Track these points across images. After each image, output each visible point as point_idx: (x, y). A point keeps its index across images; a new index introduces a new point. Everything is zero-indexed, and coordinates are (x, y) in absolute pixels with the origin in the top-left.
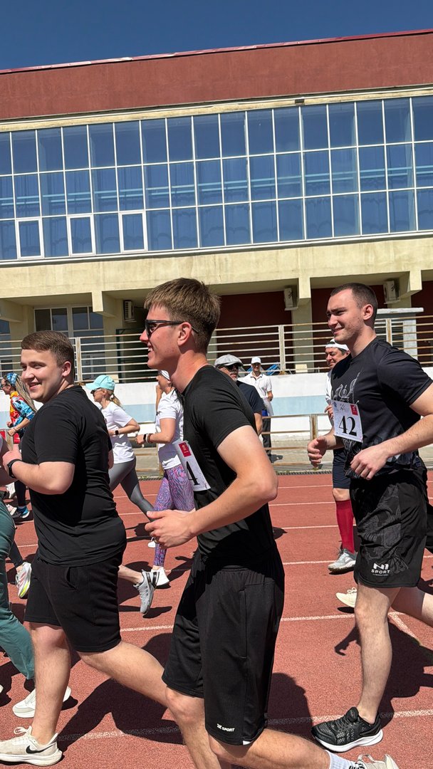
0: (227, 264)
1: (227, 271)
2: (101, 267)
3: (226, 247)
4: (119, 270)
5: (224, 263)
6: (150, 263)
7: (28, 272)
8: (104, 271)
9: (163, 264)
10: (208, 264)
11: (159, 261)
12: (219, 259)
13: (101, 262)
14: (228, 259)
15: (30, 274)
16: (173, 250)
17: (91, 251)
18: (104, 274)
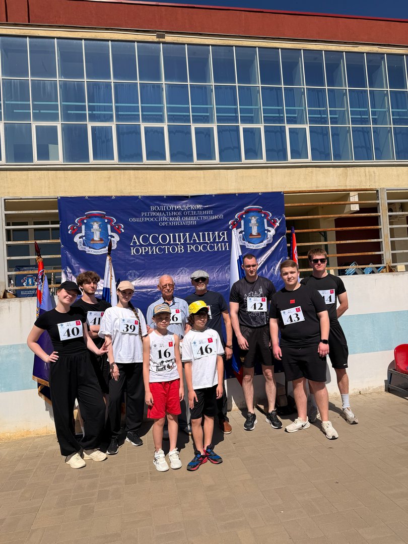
0: (375, 175)
1: (375, 182)
2: (269, 174)
3: (375, 162)
4: (285, 177)
5: (373, 175)
6: (312, 172)
7: (202, 176)
8: (272, 177)
9: (323, 173)
10: (360, 176)
11: (319, 171)
12: (369, 172)
13: (269, 169)
14: (376, 172)
15: (204, 177)
16: (333, 161)
17: (262, 158)
18: (272, 180)
